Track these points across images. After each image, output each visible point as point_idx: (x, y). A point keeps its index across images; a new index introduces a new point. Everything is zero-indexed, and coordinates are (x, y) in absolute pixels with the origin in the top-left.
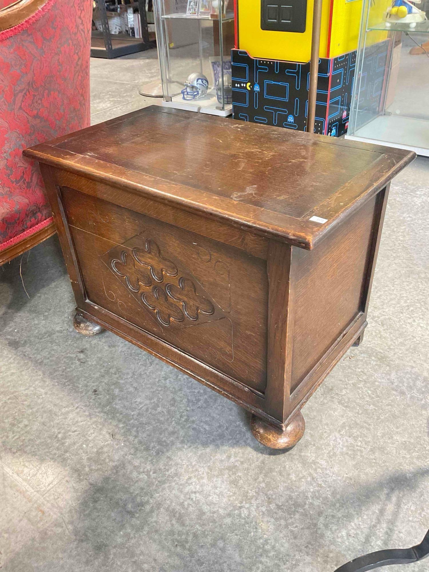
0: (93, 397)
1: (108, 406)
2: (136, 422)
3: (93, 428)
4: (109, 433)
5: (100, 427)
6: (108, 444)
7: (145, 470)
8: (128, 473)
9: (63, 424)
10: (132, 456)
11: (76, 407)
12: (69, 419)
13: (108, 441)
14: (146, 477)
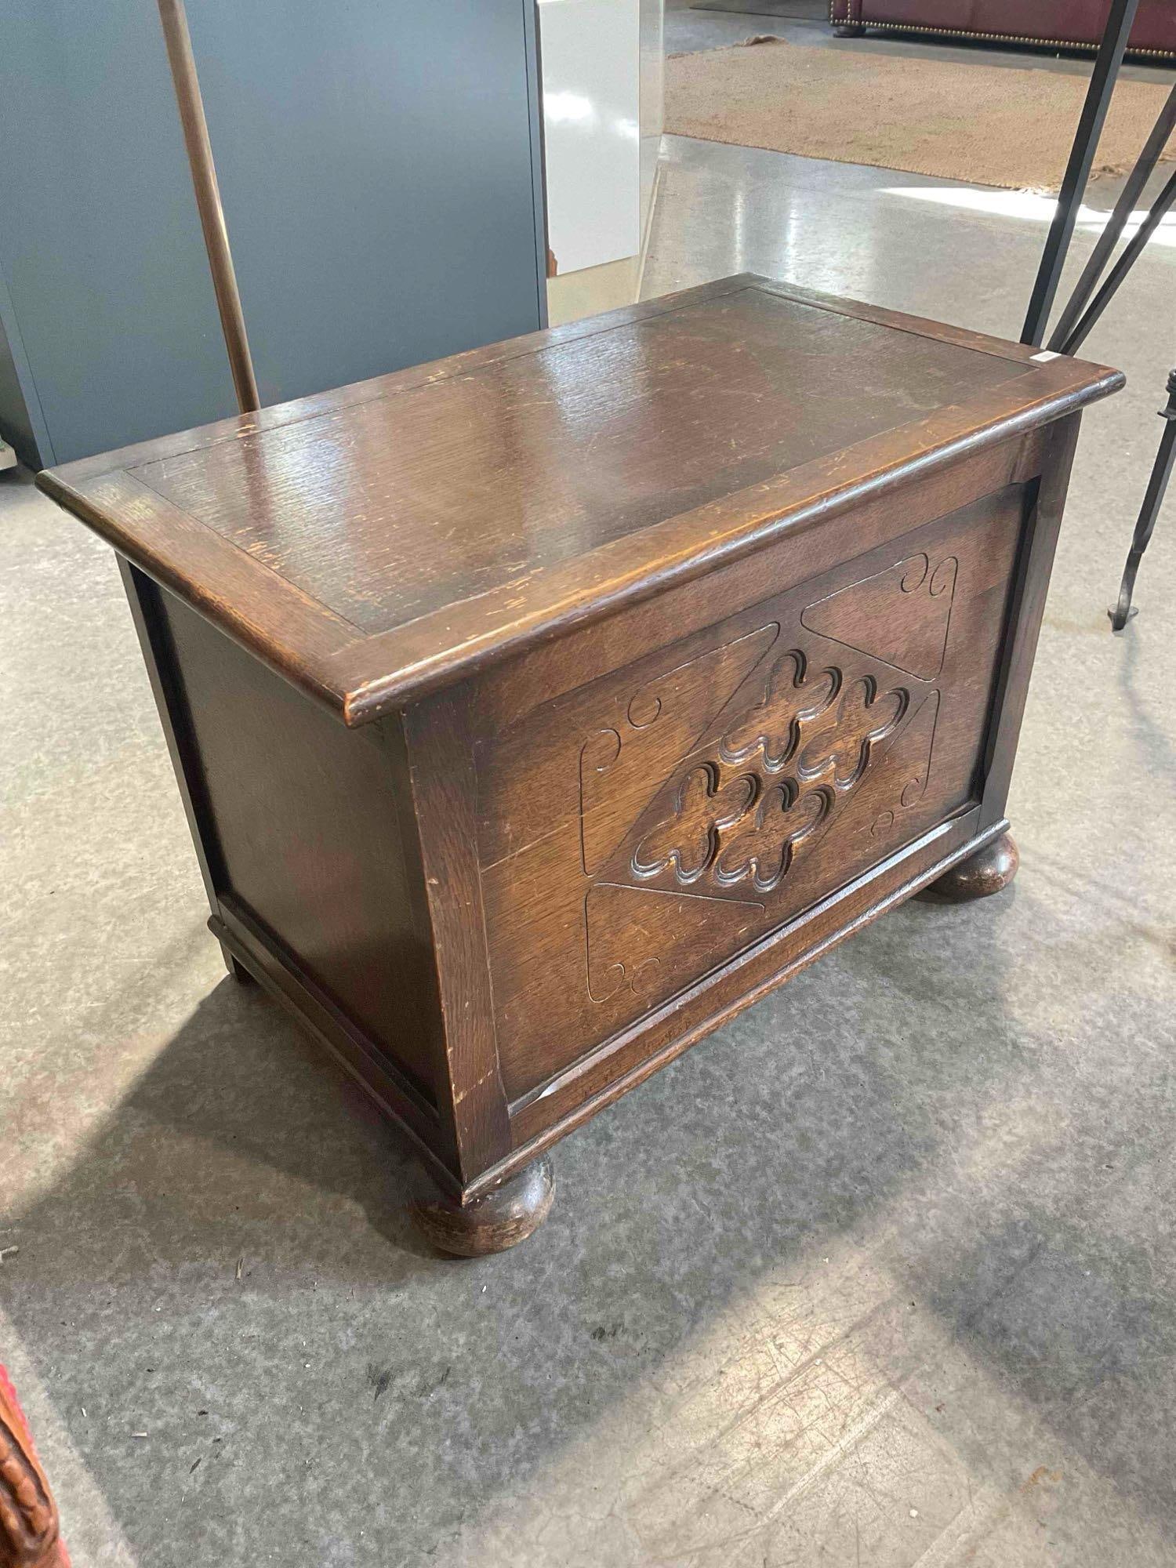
0: (623, 1339)
1: (674, 1298)
2: (750, 1223)
4: (782, 1294)
10: (868, 1238)
14: (933, 1211)
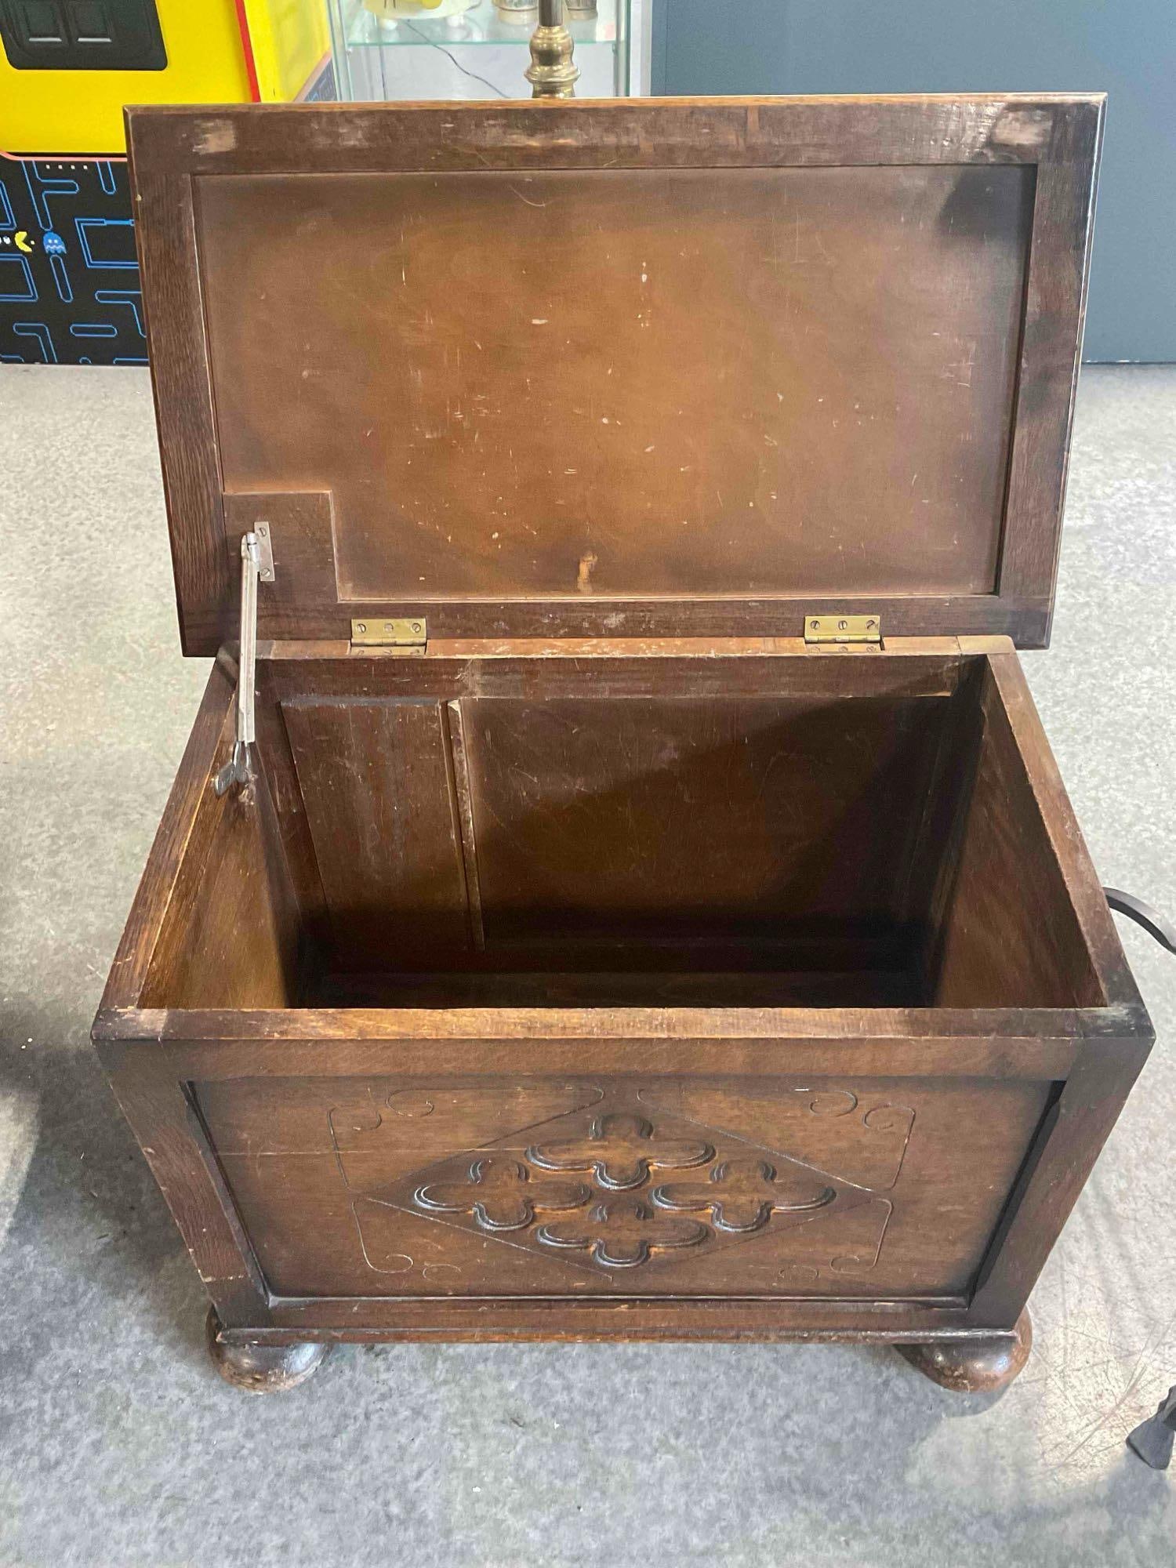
1: (435, 1363)
3: (455, 1436)
4: (503, 1422)
5: (467, 1421)
6: (524, 1448)
7: (655, 1444)
8: (627, 1475)
9: (375, 1478)
10: (601, 1435)
11: (362, 1417)
12: (375, 1455)
13: (517, 1441)
14: (670, 1457)
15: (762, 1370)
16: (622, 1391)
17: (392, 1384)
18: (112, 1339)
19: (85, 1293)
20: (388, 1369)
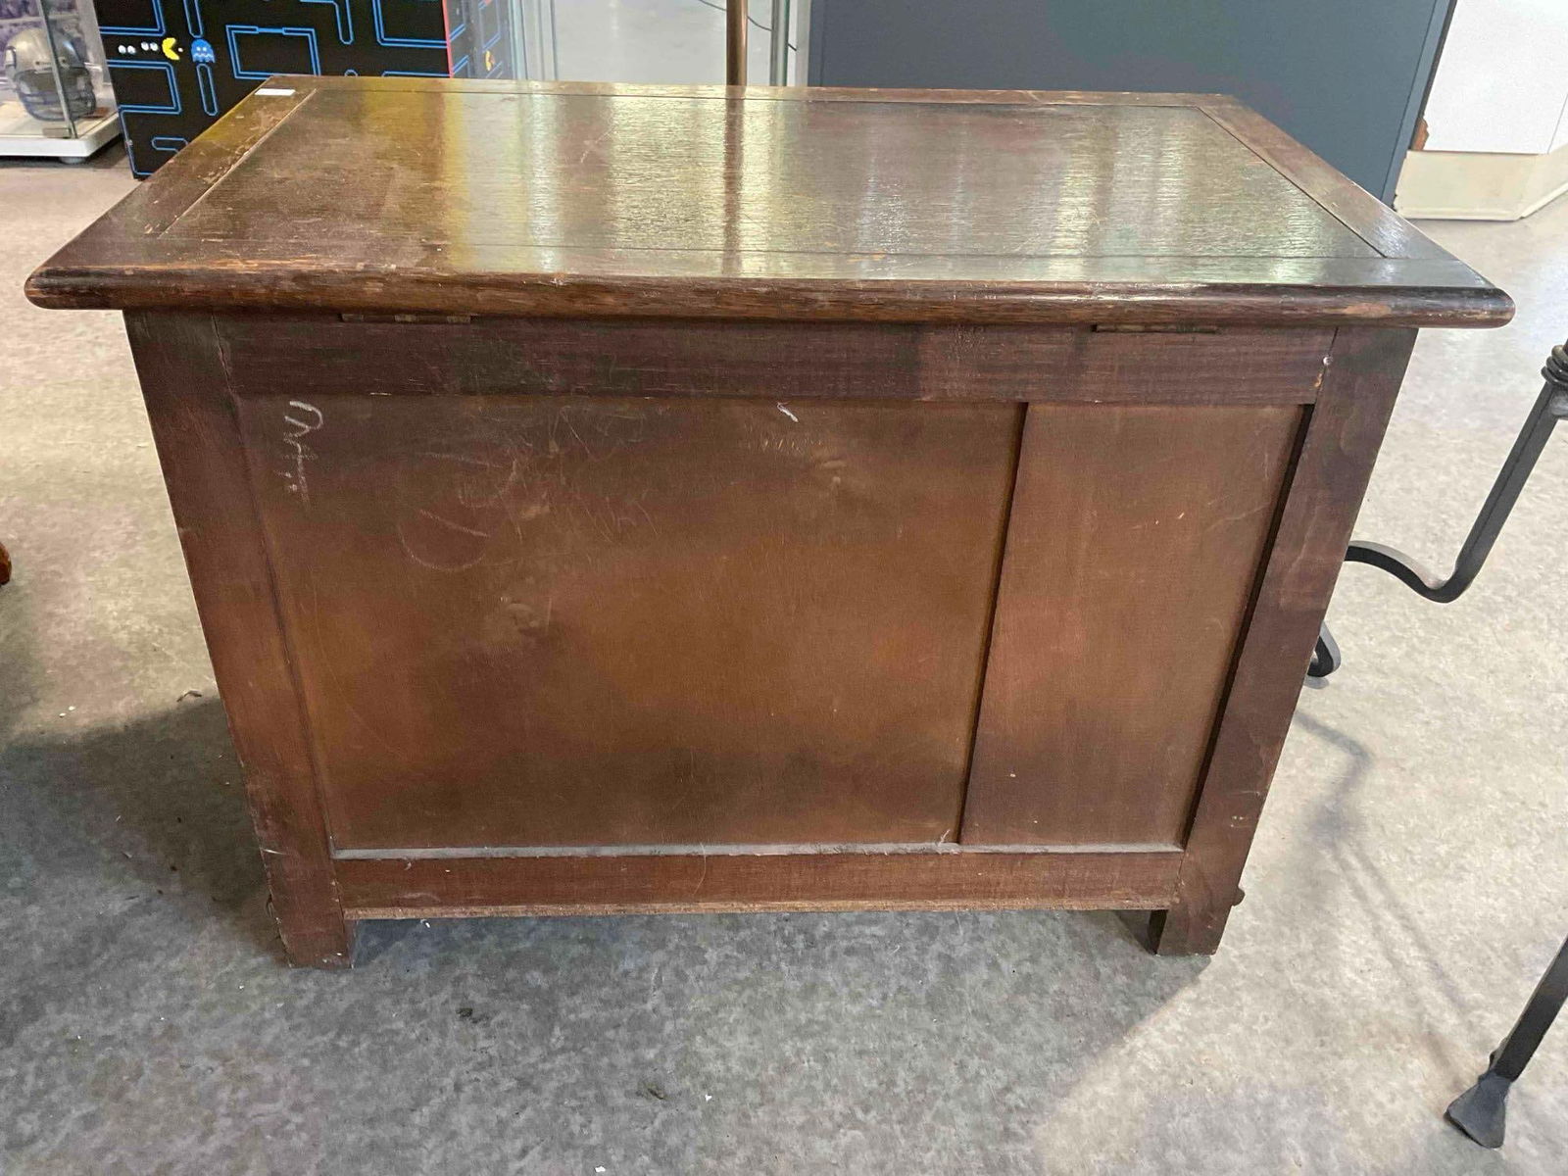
0: (478, 1030)
1: (551, 1029)
2: (682, 1020)
3: (573, 1109)
4: (639, 1094)
5: (591, 1093)
6: (664, 1124)
7: (838, 1118)
8: (801, 1154)
9: (464, 1156)
10: (767, 1108)
11: (450, 1088)
12: (465, 1131)
13: (655, 1115)
14: (857, 1132)
15: (972, 1039)
16: (793, 1060)
17: (493, 1052)
18: (128, 1004)
19: (99, 955)
20: (488, 1037)
